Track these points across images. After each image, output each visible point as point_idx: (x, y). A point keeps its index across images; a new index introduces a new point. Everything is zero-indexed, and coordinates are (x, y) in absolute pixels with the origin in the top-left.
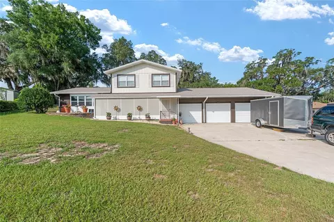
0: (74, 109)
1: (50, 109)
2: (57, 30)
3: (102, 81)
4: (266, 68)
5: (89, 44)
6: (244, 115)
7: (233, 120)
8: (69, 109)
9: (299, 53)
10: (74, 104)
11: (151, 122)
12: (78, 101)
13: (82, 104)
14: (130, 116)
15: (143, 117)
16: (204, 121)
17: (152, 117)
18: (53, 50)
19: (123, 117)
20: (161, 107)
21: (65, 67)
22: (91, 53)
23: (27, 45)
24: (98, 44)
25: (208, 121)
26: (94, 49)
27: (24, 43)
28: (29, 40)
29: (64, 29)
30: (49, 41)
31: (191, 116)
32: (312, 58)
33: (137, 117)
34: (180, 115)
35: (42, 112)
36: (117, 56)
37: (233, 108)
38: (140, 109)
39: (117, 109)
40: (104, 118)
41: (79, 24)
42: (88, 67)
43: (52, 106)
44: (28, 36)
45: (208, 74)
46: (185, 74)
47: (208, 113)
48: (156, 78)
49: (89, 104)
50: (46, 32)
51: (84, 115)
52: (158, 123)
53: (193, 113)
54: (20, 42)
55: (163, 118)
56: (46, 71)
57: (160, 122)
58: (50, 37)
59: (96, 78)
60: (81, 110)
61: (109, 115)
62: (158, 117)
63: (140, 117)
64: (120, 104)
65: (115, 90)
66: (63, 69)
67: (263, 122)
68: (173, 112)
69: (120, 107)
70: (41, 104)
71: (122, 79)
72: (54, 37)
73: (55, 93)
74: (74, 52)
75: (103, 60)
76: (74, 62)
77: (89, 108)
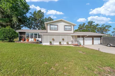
7: (93, 44)
9: (94, 22)
12: (30, 36)
17: (69, 43)
24: (28, 11)
32: (98, 24)
33: (62, 43)
37: (93, 39)
39: (53, 40)
48: (66, 27)
57: (74, 45)
61: (51, 43)
69: (55, 39)
71: (52, 26)
73: (17, 31)
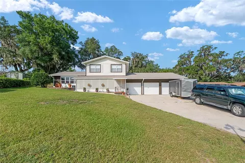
0: (64, 85)
1: (48, 85)
2: (51, 34)
3: (78, 66)
4: (193, 58)
5: (70, 42)
6: (166, 90)
7: (160, 93)
8: (61, 85)
9: (216, 48)
10: (63, 82)
11: (110, 93)
12: (65, 81)
13: (67, 82)
14: (97, 90)
15: (105, 91)
16: (143, 93)
17: (110, 90)
18: (47, 47)
19: (93, 90)
20: (116, 84)
21: (55, 58)
22: (71, 48)
23: (31, 43)
24: (76, 41)
25: (145, 94)
26: (74, 45)
27: (29, 42)
28: (32, 40)
29: (55, 33)
30: (45, 41)
31: (134, 90)
32: (224, 52)
33: (101, 90)
34: (128, 89)
35: (44, 87)
36: (89, 50)
37: (160, 85)
38: (103, 85)
39: (89, 85)
40: (82, 91)
41: (64, 29)
42: (69, 57)
43: (50, 83)
44: (32, 38)
45: (152, 62)
46: (136, 62)
47: (145, 88)
49: (72, 82)
50: (43, 35)
51: (70, 89)
52: (114, 94)
53: (136, 88)
54: (26, 41)
55: (117, 91)
56: (43, 60)
57: (115, 93)
58: (45, 38)
59: (74, 65)
60: (68, 86)
61: (85, 89)
62: (114, 91)
63: (103, 90)
64: (91, 82)
65: (88, 74)
66: (53, 59)
67: (174, 94)
68: (123, 88)
69: (92, 84)
70: (45, 82)
71: (92, 67)
72: (48, 39)
73: (51, 75)
74: (61, 48)
75: (79, 52)
76: (60, 54)
77: (72, 84)
